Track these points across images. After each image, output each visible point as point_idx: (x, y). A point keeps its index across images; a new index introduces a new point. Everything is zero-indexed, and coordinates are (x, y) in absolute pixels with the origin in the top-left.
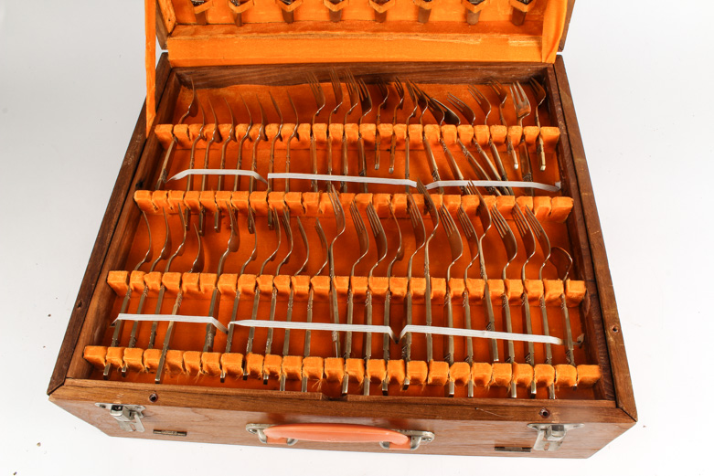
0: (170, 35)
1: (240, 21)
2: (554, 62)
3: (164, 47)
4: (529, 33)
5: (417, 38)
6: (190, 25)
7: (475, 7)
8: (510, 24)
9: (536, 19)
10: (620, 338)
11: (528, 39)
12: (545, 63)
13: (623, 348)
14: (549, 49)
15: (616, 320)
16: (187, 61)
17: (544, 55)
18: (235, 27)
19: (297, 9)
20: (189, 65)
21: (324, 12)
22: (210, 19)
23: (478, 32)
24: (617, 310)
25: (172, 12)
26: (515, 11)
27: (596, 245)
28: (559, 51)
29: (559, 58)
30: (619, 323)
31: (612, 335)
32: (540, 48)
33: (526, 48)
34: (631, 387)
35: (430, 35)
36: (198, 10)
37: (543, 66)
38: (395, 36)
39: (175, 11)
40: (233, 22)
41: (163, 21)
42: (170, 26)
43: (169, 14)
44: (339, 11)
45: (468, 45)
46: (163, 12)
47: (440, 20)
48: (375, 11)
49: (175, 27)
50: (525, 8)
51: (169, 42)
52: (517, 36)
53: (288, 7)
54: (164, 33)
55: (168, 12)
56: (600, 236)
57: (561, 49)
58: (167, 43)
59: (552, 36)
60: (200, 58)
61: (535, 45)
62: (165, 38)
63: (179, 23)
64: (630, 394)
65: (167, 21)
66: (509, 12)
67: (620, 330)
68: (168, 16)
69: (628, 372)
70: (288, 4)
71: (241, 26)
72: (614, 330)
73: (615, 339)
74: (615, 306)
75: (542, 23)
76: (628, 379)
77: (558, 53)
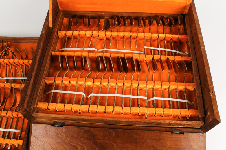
10: (214, 95)
13: (215, 98)
15: (213, 89)
24: (213, 86)
27: (206, 64)
30: (214, 90)
31: (212, 94)
34: (218, 111)
56: (207, 61)
64: (218, 113)
67: (214, 93)
69: (217, 106)
72: (212, 92)
73: (212, 95)
74: (213, 84)
76: (217, 108)
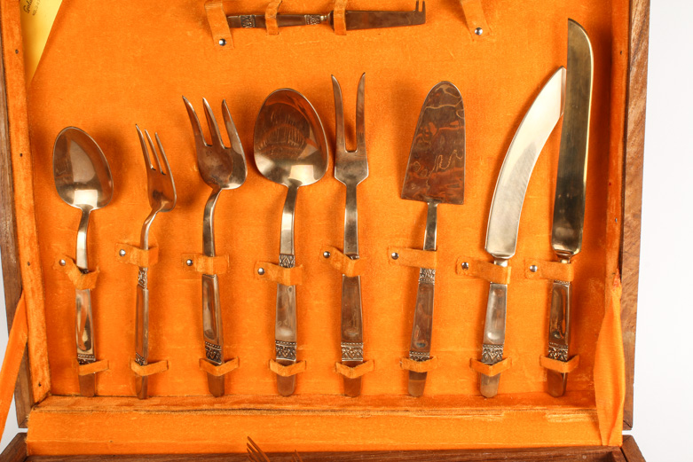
0: (36, 405)
1: (145, 389)
2: (621, 444)
3: (22, 422)
4: (576, 405)
5: (407, 414)
6: (70, 396)
7: (491, 367)
8: (545, 396)
9: (584, 387)
11: (574, 412)
12: (607, 447)
14: (610, 423)
16: (53, 444)
17: (604, 434)
18: (137, 400)
19: (230, 374)
20: (56, 453)
21: (270, 381)
22: (101, 387)
23: (498, 405)
25: (47, 374)
26: (551, 375)
28: (625, 428)
29: (627, 439)
32: (596, 424)
33: (574, 425)
35: (426, 409)
36: (85, 370)
37: (605, 451)
38: (375, 413)
39: (51, 376)
40: (134, 394)
41: (30, 383)
42: (39, 393)
43: (42, 376)
44: (291, 377)
45: (484, 422)
46: (33, 369)
47: (440, 392)
48: (344, 376)
49: (46, 397)
50: (565, 368)
51: (32, 415)
52: (558, 409)
53: (217, 368)
54: (27, 400)
55: (40, 373)
57: (628, 424)
58: (29, 417)
59: (610, 402)
60: (74, 440)
61: (587, 420)
62: (28, 408)
63: (53, 392)
65: (35, 385)
66: (542, 378)
68: (40, 379)
70: (216, 365)
71: (145, 398)
75: (593, 393)
77: (626, 433)
